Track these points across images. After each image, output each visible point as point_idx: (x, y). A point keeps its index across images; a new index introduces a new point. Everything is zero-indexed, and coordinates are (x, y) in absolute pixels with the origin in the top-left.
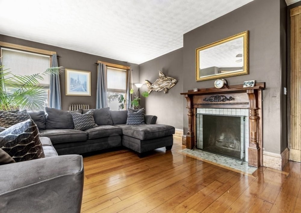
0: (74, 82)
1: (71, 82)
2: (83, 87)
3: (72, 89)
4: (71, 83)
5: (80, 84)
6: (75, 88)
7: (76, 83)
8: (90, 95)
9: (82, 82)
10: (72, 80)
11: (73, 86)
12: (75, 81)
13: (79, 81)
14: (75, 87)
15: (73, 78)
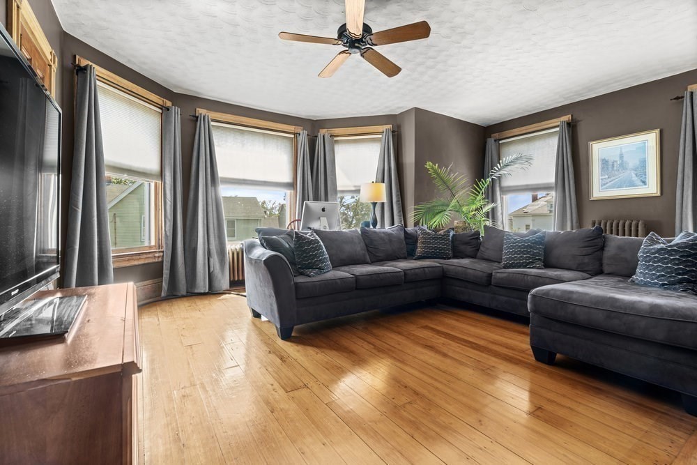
0: (610, 167)
1: (603, 168)
2: (636, 175)
3: (604, 185)
4: (602, 171)
5: (627, 169)
6: (612, 180)
7: (615, 168)
8: (659, 194)
9: (632, 162)
10: (605, 162)
11: (606, 177)
12: (613, 165)
13: (622, 161)
14: (613, 178)
15: (607, 159)
